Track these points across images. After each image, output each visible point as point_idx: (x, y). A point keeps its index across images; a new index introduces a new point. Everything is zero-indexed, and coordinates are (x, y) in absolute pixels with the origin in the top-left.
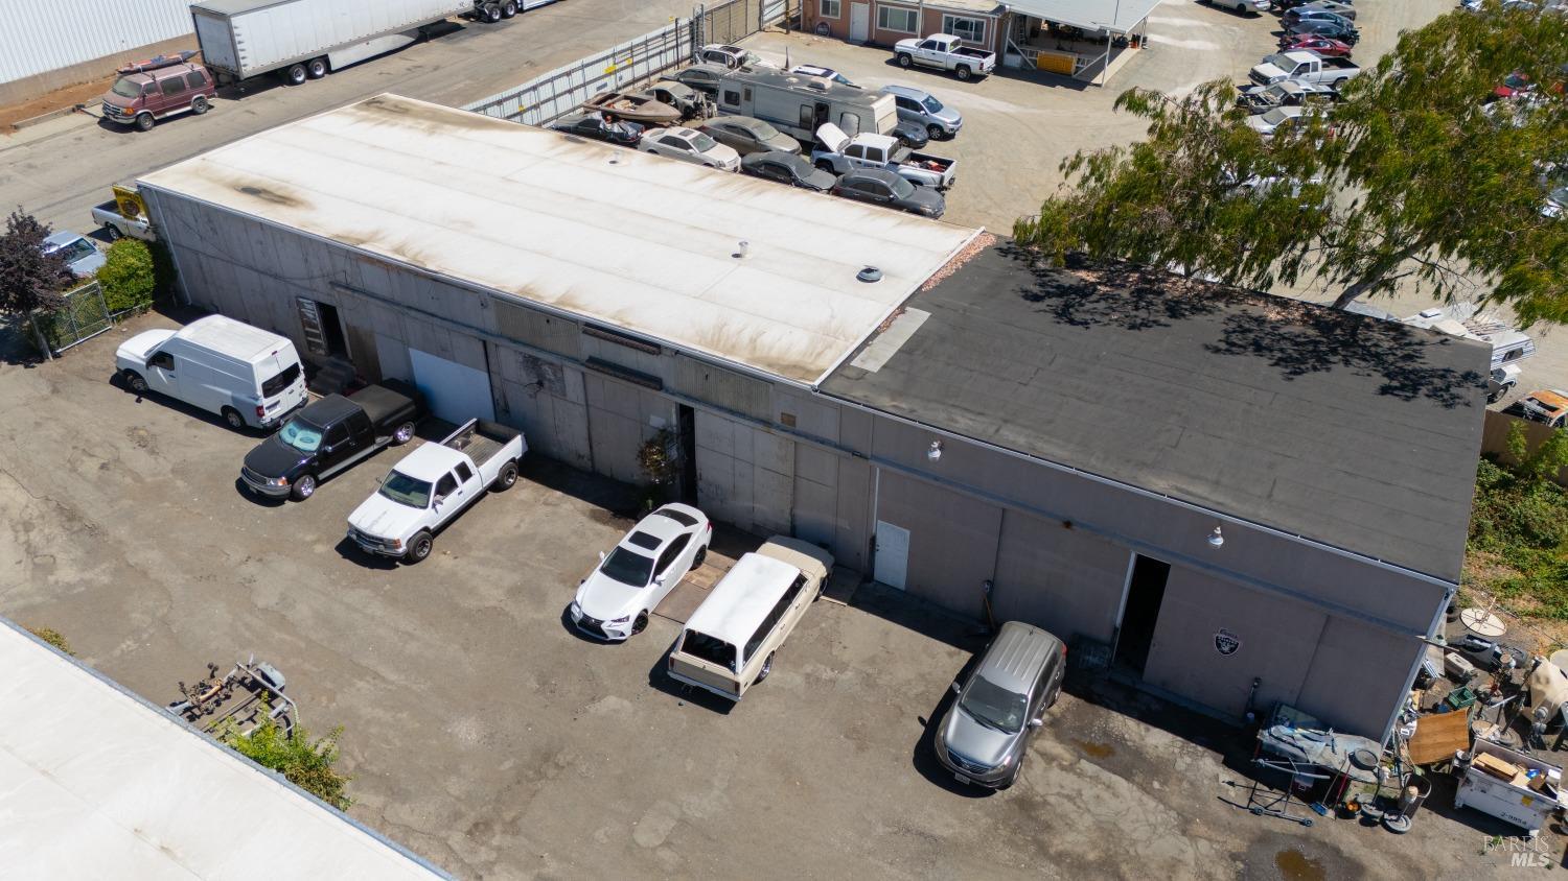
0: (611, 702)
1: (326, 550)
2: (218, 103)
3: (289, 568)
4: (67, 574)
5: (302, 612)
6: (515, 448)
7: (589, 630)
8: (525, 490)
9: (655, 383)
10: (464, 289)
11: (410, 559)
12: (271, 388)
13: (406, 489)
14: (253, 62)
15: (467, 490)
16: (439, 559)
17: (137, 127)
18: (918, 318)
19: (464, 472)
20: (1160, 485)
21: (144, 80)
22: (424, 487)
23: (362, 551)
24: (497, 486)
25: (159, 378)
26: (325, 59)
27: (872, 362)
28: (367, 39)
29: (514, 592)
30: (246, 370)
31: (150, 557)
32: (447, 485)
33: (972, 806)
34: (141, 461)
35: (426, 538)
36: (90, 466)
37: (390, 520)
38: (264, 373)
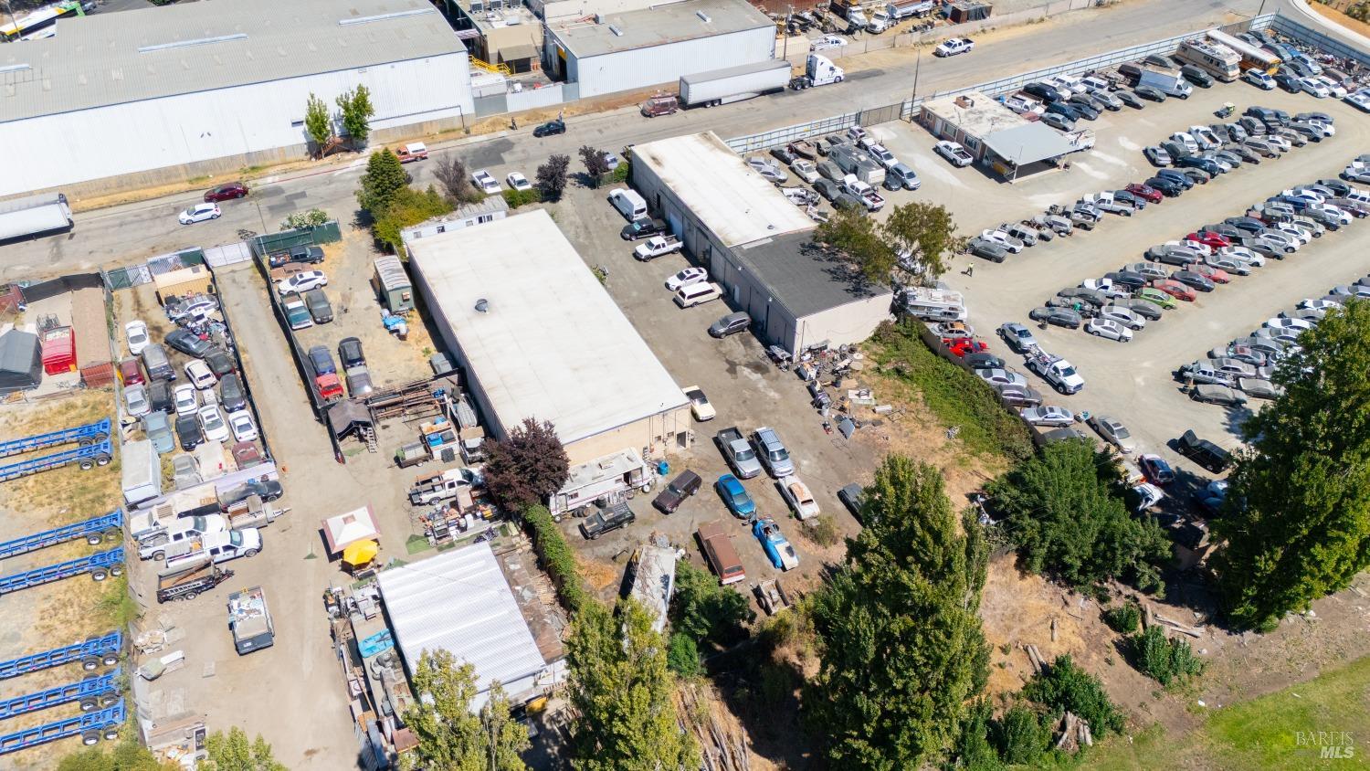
0: (663, 299)
1: (631, 253)
2: (679, 111)
3: (621, 253)
4: (581, 240)
5: (619, 263)
6: (680, 244)
7: (667, 286)
8: (679, 255)
9: (707, 238)
10: (682, 202)
11: (644, 261)
12: (637, 212)
13: (650, 245)
14: (692, 99)
15: (663, 250)
16: (651, 263)
17: (650, 116)
18: (770, 240)
19: (664, 246)
20: (770, 287)
21: (656, 102)
22: (652, 245)
23: (637, 256)
24: (672, 252)
25: (616, 201)
26: (720, 101)
27: (745, 247)
28: (738, 94)
29: (661, 275)
30: (632, 206)
31: (597, 242)
32: (658, 247)
33: (711, 339)
34: (605, 221)
35: (650, 258)
36: (594, 218)
37: (643, 250)
38: (636, 208)
